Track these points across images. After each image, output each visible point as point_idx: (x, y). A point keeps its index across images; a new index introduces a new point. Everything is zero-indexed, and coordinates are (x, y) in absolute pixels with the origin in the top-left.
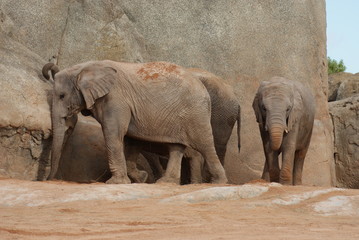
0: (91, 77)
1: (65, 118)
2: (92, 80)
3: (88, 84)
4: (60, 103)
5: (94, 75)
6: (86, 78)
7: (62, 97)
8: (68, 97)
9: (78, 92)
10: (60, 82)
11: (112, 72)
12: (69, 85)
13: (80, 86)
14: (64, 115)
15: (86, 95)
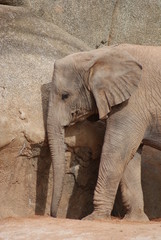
0: (108, 73)
1: (65, 127)
2: (109, 78)
3: (102, 83)
4: (62, 105)
5: (111, 69)
6: (100, 74)
7: (65, 97)
8: (73, 98)
9: (88, 93)
10: (64, 76)
11: (136, 68)
12: (77, 81)
13: (92, 85)
14: (66, 123)
15: (99, 98)
